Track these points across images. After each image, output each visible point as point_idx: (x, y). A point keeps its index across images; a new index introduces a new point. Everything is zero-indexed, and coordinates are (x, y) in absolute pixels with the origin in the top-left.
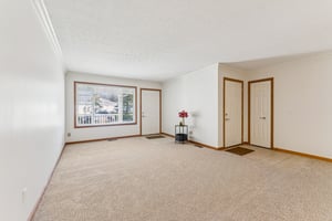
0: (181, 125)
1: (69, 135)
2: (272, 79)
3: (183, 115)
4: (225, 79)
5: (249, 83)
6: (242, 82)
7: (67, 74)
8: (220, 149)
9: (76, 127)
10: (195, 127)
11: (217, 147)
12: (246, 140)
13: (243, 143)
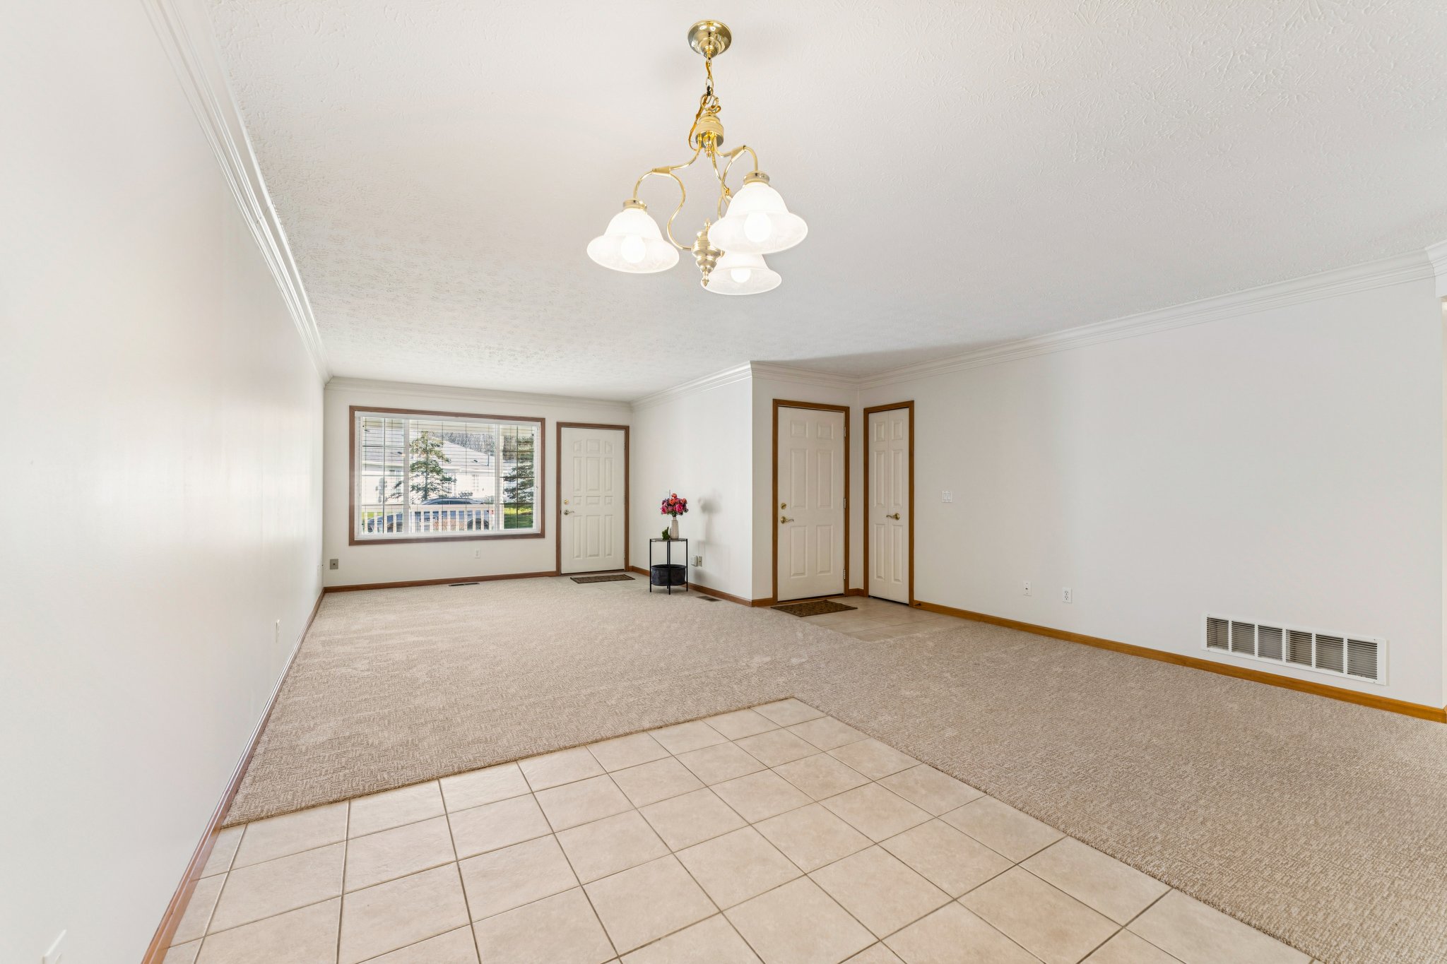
0: (667, 537)
1: (334, 564)
2: (909, 405)
3: (675, 507)
4: (777, 403)
5: (868, 412)
6: (846, 410)
7: (332, 384)
8: (756, 603)
9: (353, 542)
10: (707, 543)
11: (749, 596)
12: (856, 582)
13: (849, 593)
